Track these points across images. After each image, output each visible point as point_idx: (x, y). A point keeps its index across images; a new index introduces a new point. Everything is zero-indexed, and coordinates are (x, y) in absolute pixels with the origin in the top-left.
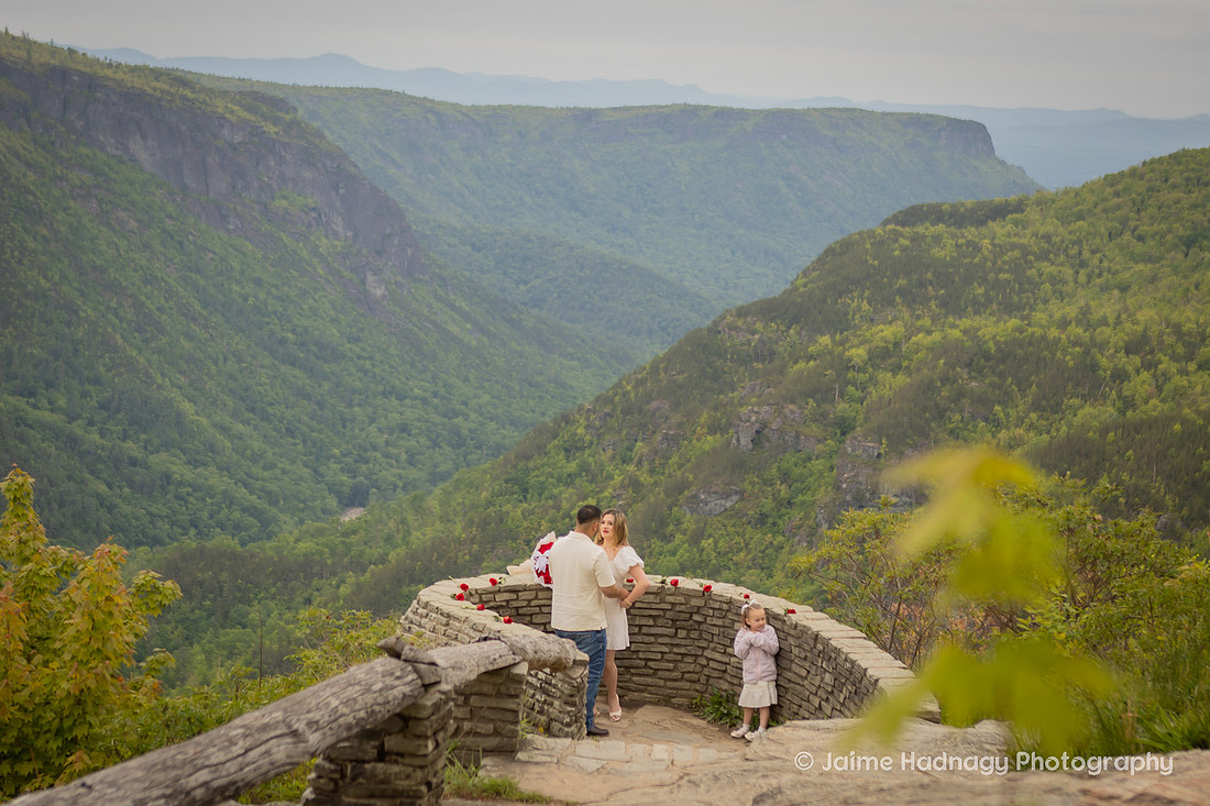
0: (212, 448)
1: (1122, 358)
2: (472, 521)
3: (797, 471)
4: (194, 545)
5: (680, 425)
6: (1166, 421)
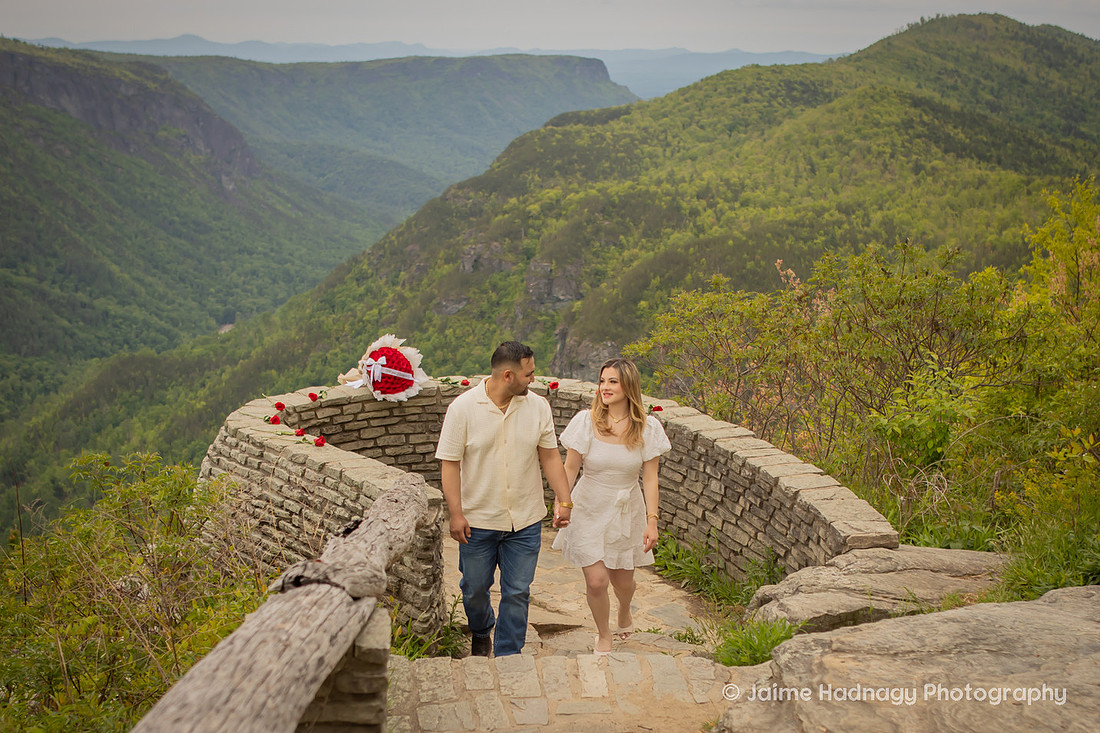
0: (133, 293)
1: (695, 202)
2: (301, 328)
3: (501, 283)
4: (127, 355)
5: (427, 260)
6: (723, 239)
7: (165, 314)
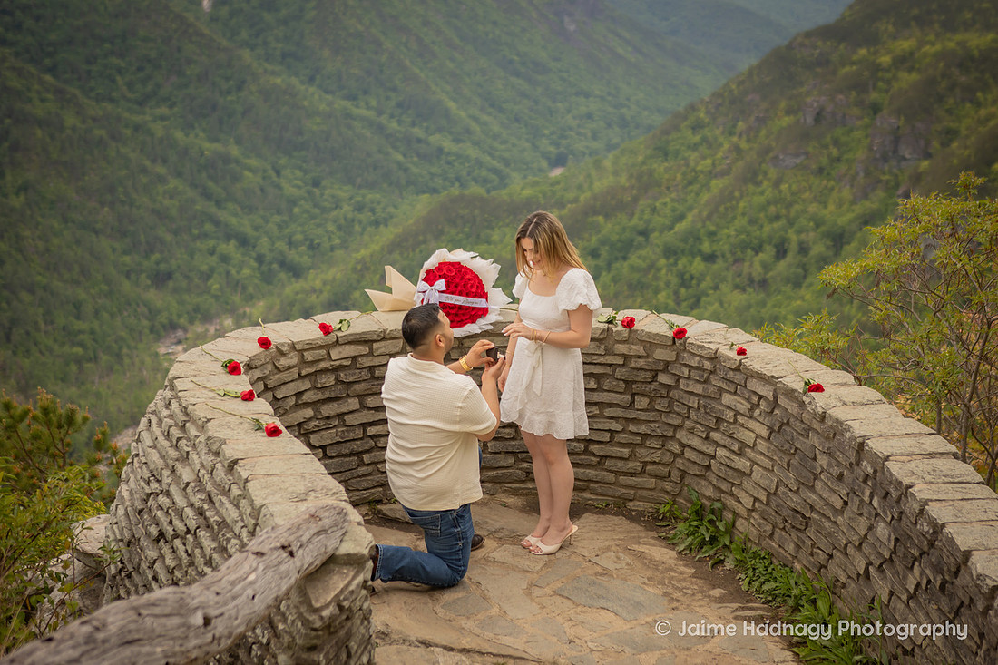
2: (632, 175)
3: (844, 139)
4: (457, 193)
5: (767, 111)
7: (498, 153)
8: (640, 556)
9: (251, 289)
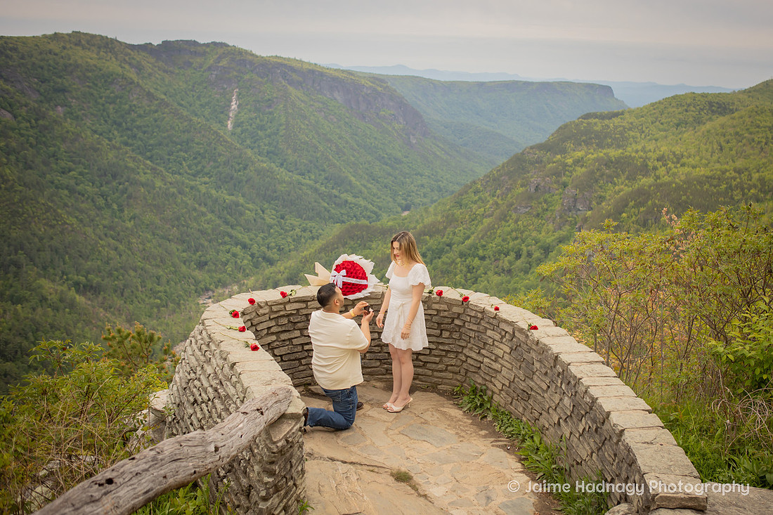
0: (361, 192)
1: (656, 162)
2: (444, 216)
3: (549, 199)
4: (355, 223)
5: (511, 184)
6: (670, 183)
7: (375, 204)
8: (444, 414)
9: (247, 271)
